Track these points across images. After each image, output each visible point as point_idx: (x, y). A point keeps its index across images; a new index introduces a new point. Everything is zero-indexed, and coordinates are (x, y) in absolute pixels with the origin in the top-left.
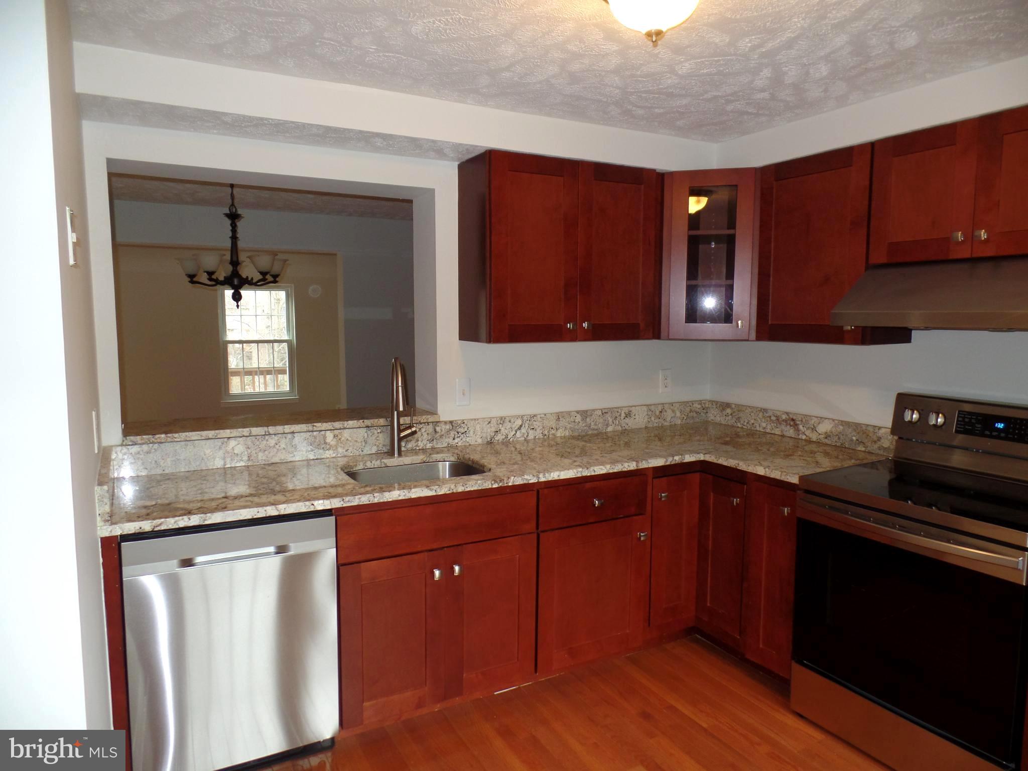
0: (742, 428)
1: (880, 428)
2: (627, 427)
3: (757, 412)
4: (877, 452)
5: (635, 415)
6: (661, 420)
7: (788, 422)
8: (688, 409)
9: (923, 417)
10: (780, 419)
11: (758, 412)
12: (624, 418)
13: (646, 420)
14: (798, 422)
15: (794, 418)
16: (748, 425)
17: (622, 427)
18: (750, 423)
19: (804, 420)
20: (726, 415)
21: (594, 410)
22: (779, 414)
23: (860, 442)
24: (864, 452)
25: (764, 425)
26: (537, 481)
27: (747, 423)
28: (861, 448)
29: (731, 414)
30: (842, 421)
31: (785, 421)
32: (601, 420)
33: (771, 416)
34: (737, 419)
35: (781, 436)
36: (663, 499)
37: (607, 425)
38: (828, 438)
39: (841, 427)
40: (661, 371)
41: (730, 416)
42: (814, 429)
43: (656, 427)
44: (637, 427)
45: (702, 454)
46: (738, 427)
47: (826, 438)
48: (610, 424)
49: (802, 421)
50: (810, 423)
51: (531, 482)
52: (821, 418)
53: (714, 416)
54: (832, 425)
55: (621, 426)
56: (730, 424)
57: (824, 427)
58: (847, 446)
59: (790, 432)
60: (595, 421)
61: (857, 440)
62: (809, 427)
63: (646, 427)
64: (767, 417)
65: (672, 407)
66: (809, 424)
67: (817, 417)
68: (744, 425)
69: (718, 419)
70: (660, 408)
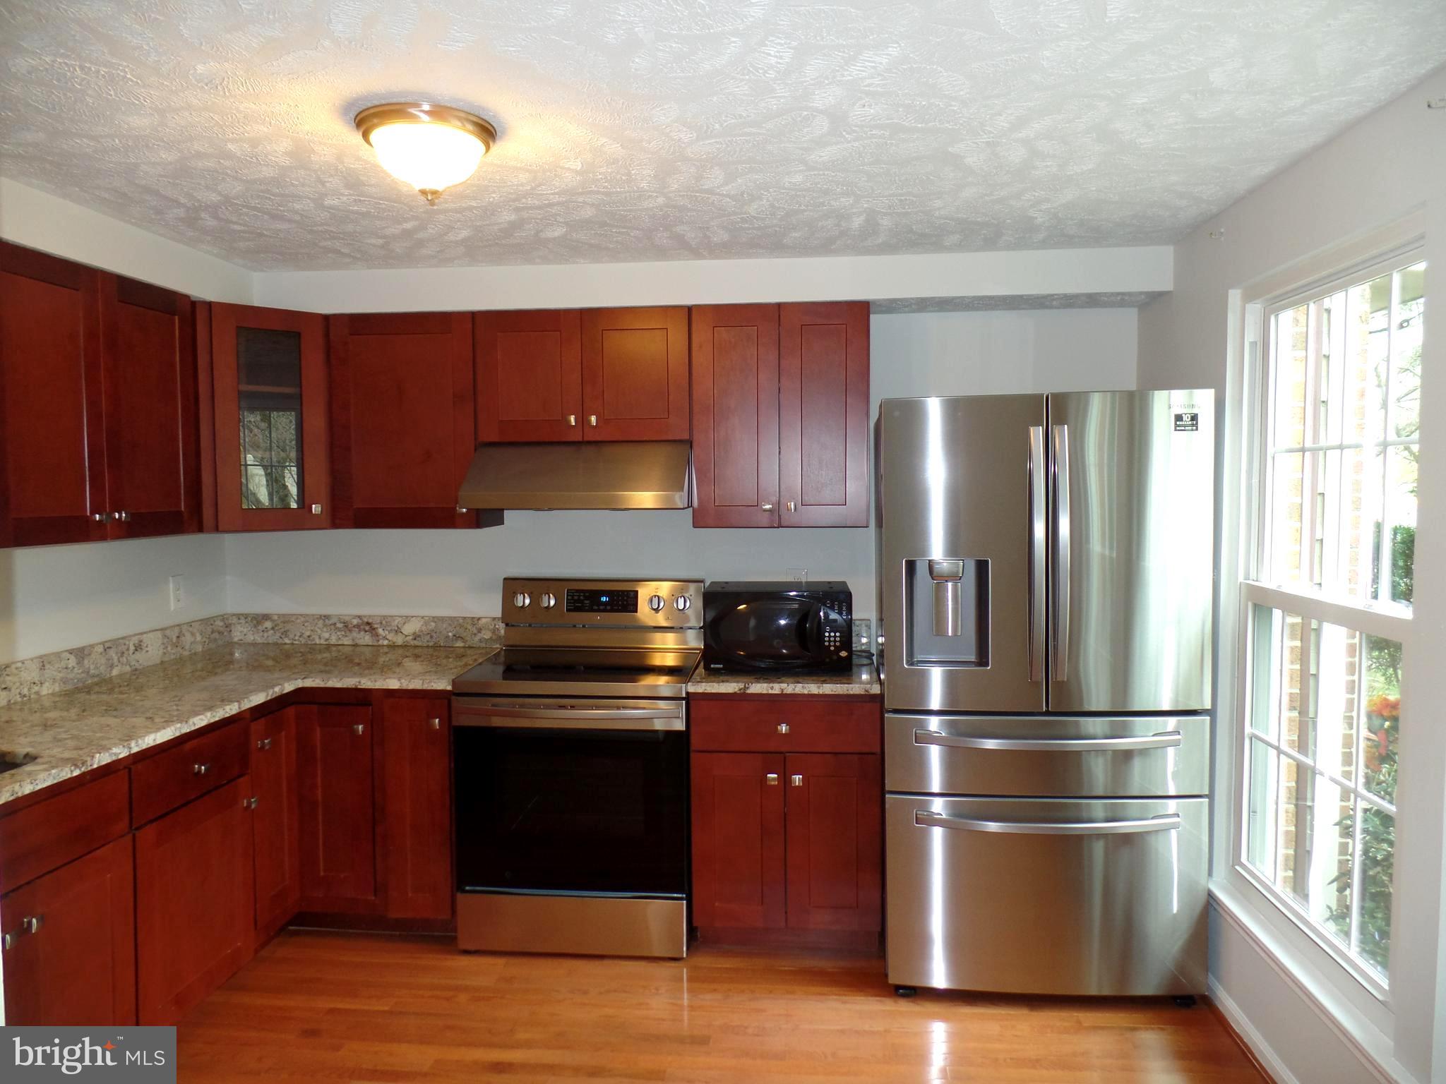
0: (293, 644)
1: (479, 619)
2: (137, 666)
3: (314, 620)
4: (478, 646)
5: (147, 647)
6: (179, 649)
7: (362, 627)
8: (209, 630)
9: (535, 600)
10: (350, 626)
11: (316, 621)
12: (134, 653)
13: (161, 652)
14: (376, 626)
15: (370, 621)
16: (301, 639)
17: (131, 666)
18: (305, 636)
19: (384, 622)
20: (263, 631)
21: (92, 646)
22: (347, 619)
23: (457, 637)
24: (464, 647)
25: (326, 635)
26: (128, 754)
27: (300, 636)
28: (459, 644)
29: (273, 628)
30: (434, 617)
31: (358, 626)
32: (103, 661)
33: (335, 624)
34: (282, 634)
35: (354, 645)
36: (267, 748)
37: (112, 666)
38: (417, 639)
39: (433, 624)
40: (171, 578)
41: (272, 632)
42: (398, 631)
43: (173, 659)
44: (150, 664)
45: (300, 680)
46: (285, 644)
47: (415, 639)
48: (116, 664)
49: (381, 623)
50: (393, 624)
51: (121, 756)
52: (407, 617)
53: (241, 632)
54: (421, 623)
55: (129, 665)
56: (270, 642)
57: (409, 629)
58: (442, 644)
59: (366, 639)
60: (95, 662)
61: (454, 636)
62: (391, 630)
63: (162, 662)
64: (331, 625)
65: (191, 629)
66: (391, 625)
67: (402, 617)
68: (295, 640)
69: (250, 638)
70: (177, 630)
